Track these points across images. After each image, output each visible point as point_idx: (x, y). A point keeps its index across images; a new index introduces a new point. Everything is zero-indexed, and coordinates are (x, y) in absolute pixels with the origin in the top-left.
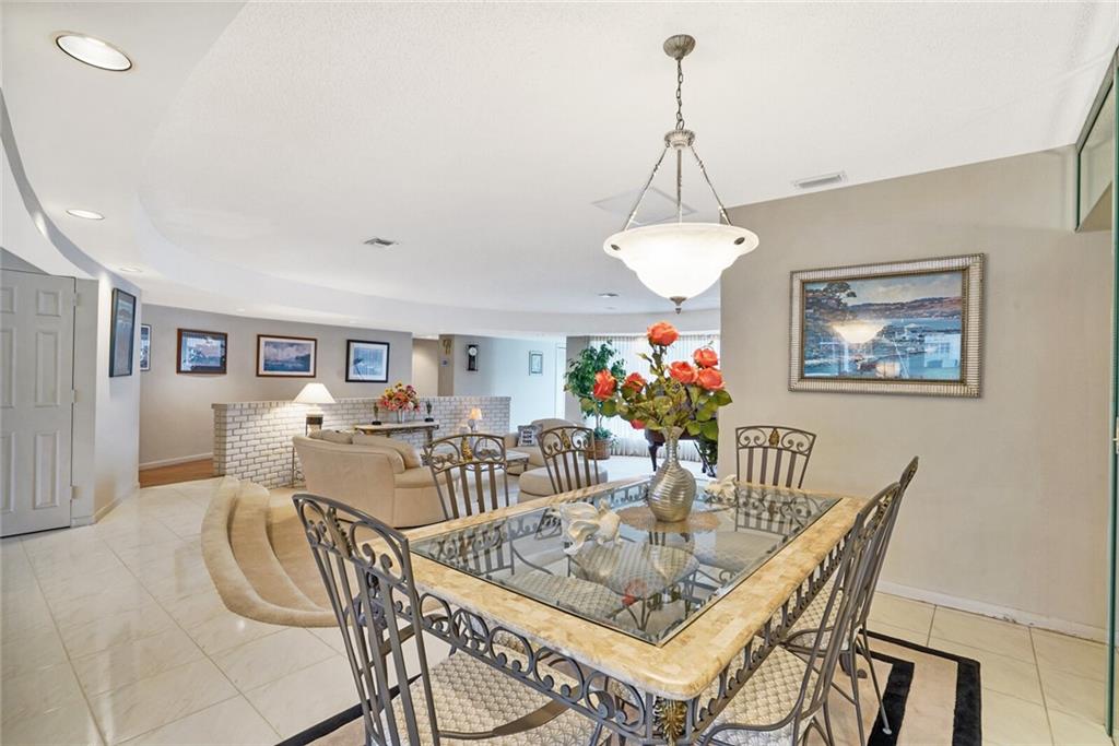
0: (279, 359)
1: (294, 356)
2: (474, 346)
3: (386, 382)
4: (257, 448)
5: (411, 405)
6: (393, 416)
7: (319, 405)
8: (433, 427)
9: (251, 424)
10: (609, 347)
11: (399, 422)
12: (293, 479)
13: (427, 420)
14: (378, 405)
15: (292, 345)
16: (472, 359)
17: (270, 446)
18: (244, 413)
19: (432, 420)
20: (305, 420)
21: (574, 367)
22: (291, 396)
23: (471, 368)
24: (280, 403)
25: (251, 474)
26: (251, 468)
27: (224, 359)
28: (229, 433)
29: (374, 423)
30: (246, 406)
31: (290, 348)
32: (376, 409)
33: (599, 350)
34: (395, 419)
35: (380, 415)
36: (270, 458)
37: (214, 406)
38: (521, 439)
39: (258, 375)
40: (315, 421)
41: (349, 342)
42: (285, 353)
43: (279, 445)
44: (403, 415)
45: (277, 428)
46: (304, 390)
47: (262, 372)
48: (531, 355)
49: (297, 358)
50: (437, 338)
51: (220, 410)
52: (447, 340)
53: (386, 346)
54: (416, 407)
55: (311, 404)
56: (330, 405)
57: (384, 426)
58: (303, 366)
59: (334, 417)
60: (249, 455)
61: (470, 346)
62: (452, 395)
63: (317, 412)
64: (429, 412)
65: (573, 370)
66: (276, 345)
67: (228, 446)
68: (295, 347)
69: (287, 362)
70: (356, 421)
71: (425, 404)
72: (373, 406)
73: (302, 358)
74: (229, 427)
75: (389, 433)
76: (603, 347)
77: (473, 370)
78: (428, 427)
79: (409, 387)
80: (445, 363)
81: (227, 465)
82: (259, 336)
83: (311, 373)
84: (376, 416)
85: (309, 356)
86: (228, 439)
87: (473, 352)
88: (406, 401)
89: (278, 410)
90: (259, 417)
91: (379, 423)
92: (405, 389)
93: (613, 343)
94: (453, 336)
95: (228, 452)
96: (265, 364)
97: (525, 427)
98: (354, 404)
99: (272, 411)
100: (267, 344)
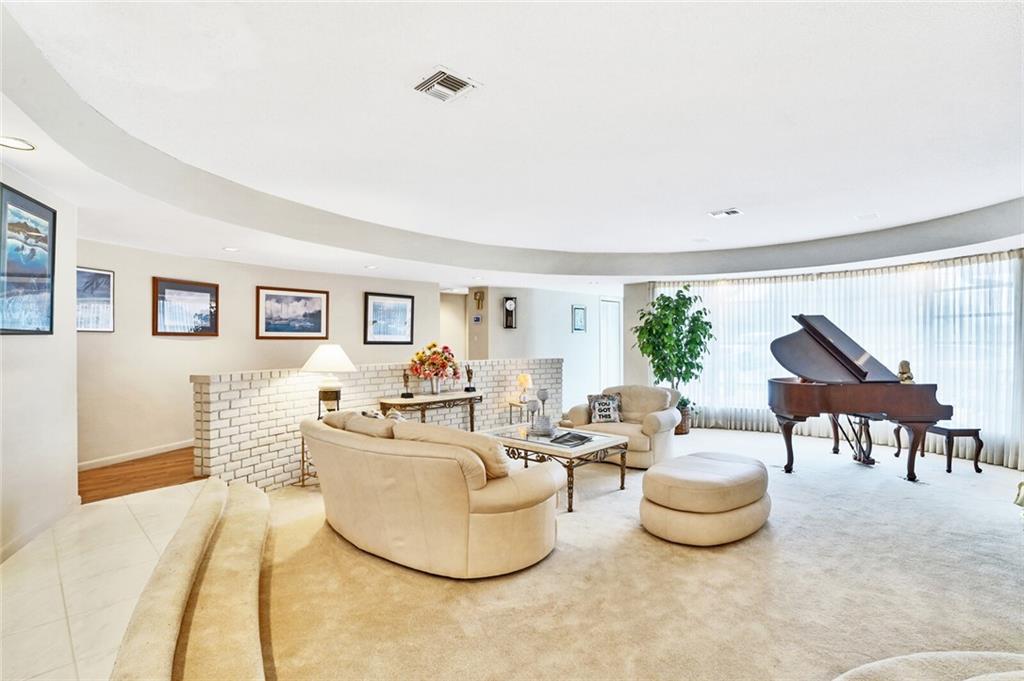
0: (283, 317)
1: (302, 313)
2: (511, 299)
3: (411, 343)
4: (254, 435)
5: (450, 371)
6: (426, 385)
7: (335, 373)
8: (474, 398)
9: (246, 402)
10: (687, 294)
11: (433, 393)
12: (304, 475)
13: (467, 390)
14: (408, 372)
15: (298, 299)
16: (509, 314)
17: (272, 432)
18: (234, 387)
19: (474, 389)
20: (317, 395)
21: (644, 320)
22: (298, 363)
23: (509, 325)
24: (284, 372)
25: (245, 471)
26: (246, 462)
27: (214, 317)
28: (213, 416)
29: (404, 396)
30: (236, 377)
31: (296, 303)
32: (406, 377)
33: (675, 298)
34: (429, 389)
35: (410, 384)
36: (272, 448)
37: (193, 378)
38: (597, 413)
39: (258, 337)
40: (330, 395)
41: (367, 295)
42: (291, 309)
43: (283, 429)
44: (439, 384)
45: (280, 406)
46: (313, 356)
47: (263, 333)
48: (574, 309)
49: (305, 315)
50: (466, 291)
51: (200, 383)
52: (480, 294)
53: (410, 300)
54: (455, 373)
55: (325, 373)
56: (349, 374)
57: (417, 399)
58: (313, 324)
59: (353, 390)
60: (243, 446)
61: (507, 299)
62: (487, 358)
63: (332, 384)
64: (470, 379)
65: (642, 323)
66: (279, 300)
67: (213, 434)
68: (303, 301)
69: (293, 320)
70: (381, 394)
71: (464, 370)
72: (402, 373)
73: (312, 315)
74: (212, 407)
75: (423, 407)
76: (679, 293)
77: (511, 327)
78: (471, 399)
79: (446, 348)
80: (477, 320)
81: (212, 462)
82: (258, 289)
83: (323, 334)
84: (406, 386)
85: (320, 312)
86: (212, 426)
87: (510, 305)
88: (444, 366)
89: (281, 382)
90: (256, 392)
91: (410, 396)
92: (440, 351)
93: (691, 289)
94: (486, 288)
95: (212, 444)
96: (267, 324)
97: (597, 398)
98: (378, 372)
99: (274, 383)
100: (268, 298)
